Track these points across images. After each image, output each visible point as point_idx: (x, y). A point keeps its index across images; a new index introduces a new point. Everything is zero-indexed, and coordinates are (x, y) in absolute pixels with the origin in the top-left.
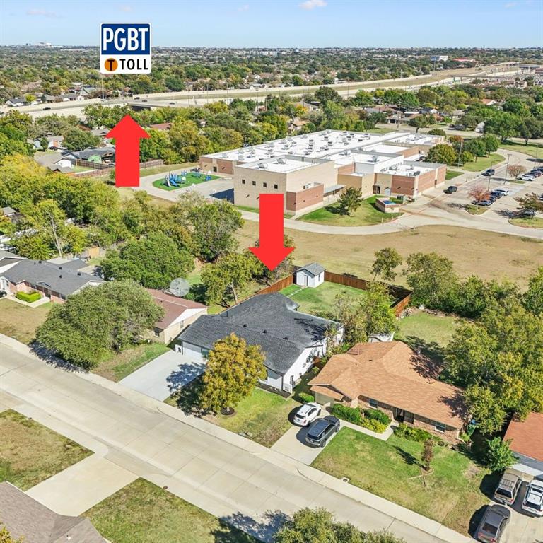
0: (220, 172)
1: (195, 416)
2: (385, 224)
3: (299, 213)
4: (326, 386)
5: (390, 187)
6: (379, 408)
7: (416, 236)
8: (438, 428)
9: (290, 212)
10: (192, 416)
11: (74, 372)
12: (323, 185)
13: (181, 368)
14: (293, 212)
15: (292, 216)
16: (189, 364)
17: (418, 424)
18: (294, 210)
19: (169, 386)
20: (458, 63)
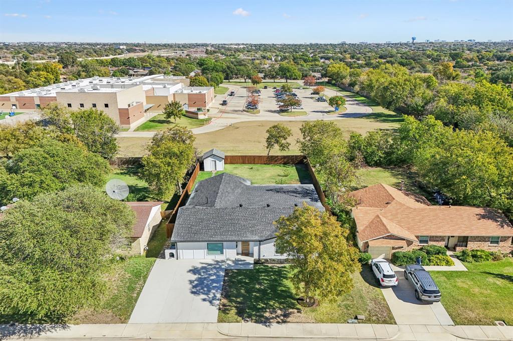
0: (20, 108)
1: (278, 322)
2: (207, 125)
3: (134, 125)
4: (383, 238)
5: (187, 103)
6: (431, 243)
7: (238, 129)
8: (492, 242)
9: (125, 126)
10: (274, 325)
11: (43, 334)
12: (142, 103)
13: (195, 274)
14: (128, 125)
15: (128, 130)
16: (200, 266)
17: (472, 246)
18: (129, 124)
19: (204, 300)
20: (136, 50)
